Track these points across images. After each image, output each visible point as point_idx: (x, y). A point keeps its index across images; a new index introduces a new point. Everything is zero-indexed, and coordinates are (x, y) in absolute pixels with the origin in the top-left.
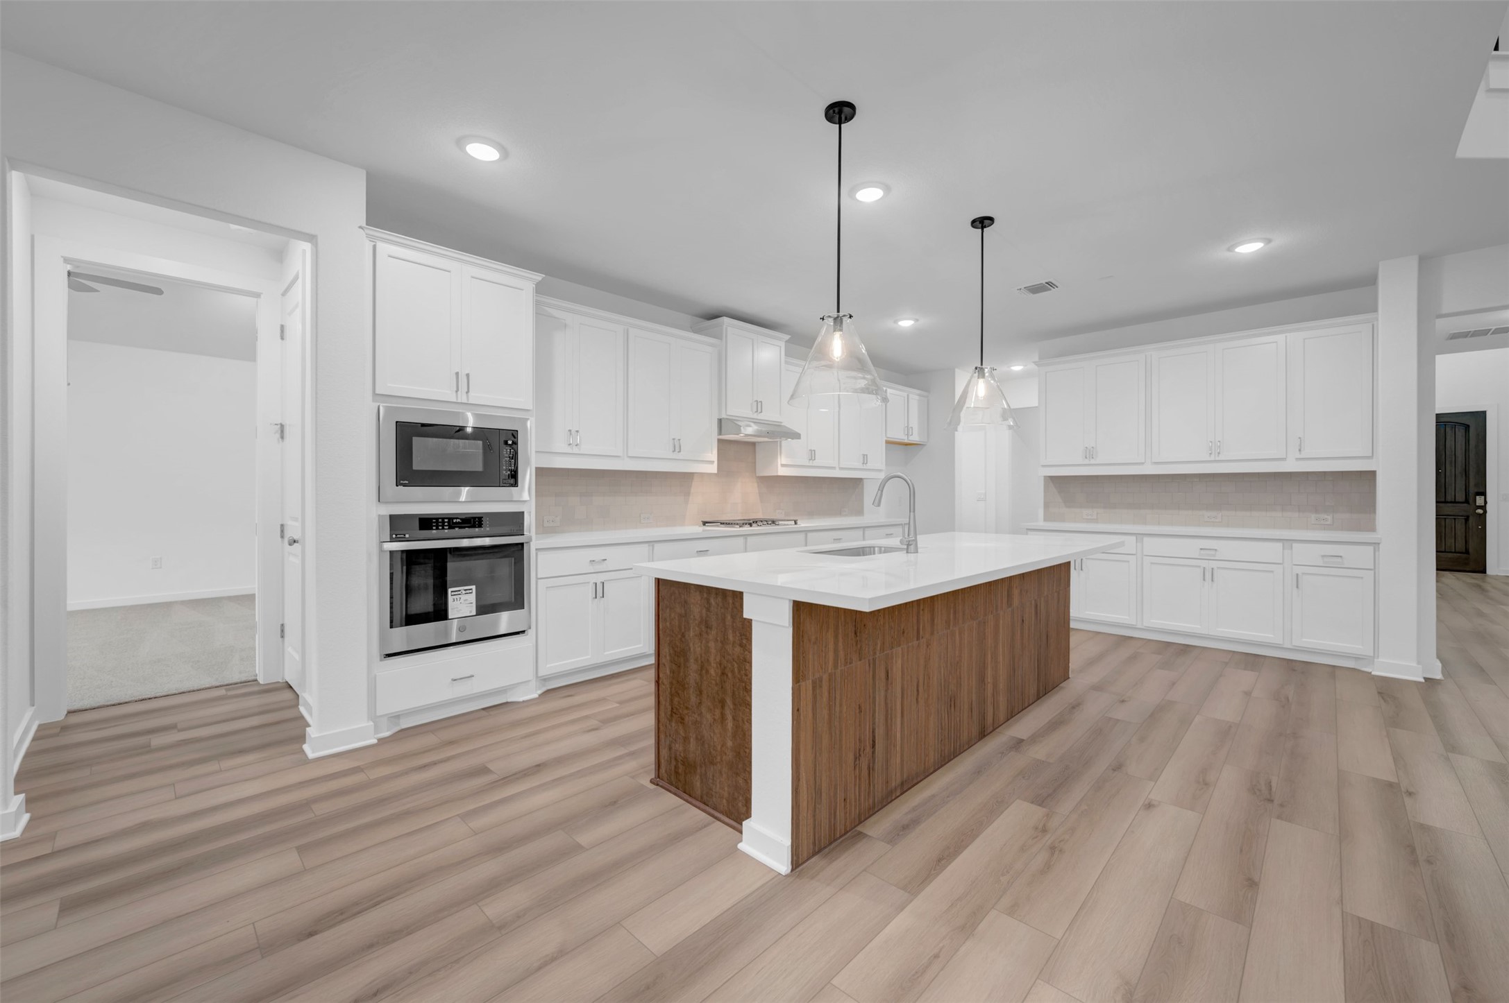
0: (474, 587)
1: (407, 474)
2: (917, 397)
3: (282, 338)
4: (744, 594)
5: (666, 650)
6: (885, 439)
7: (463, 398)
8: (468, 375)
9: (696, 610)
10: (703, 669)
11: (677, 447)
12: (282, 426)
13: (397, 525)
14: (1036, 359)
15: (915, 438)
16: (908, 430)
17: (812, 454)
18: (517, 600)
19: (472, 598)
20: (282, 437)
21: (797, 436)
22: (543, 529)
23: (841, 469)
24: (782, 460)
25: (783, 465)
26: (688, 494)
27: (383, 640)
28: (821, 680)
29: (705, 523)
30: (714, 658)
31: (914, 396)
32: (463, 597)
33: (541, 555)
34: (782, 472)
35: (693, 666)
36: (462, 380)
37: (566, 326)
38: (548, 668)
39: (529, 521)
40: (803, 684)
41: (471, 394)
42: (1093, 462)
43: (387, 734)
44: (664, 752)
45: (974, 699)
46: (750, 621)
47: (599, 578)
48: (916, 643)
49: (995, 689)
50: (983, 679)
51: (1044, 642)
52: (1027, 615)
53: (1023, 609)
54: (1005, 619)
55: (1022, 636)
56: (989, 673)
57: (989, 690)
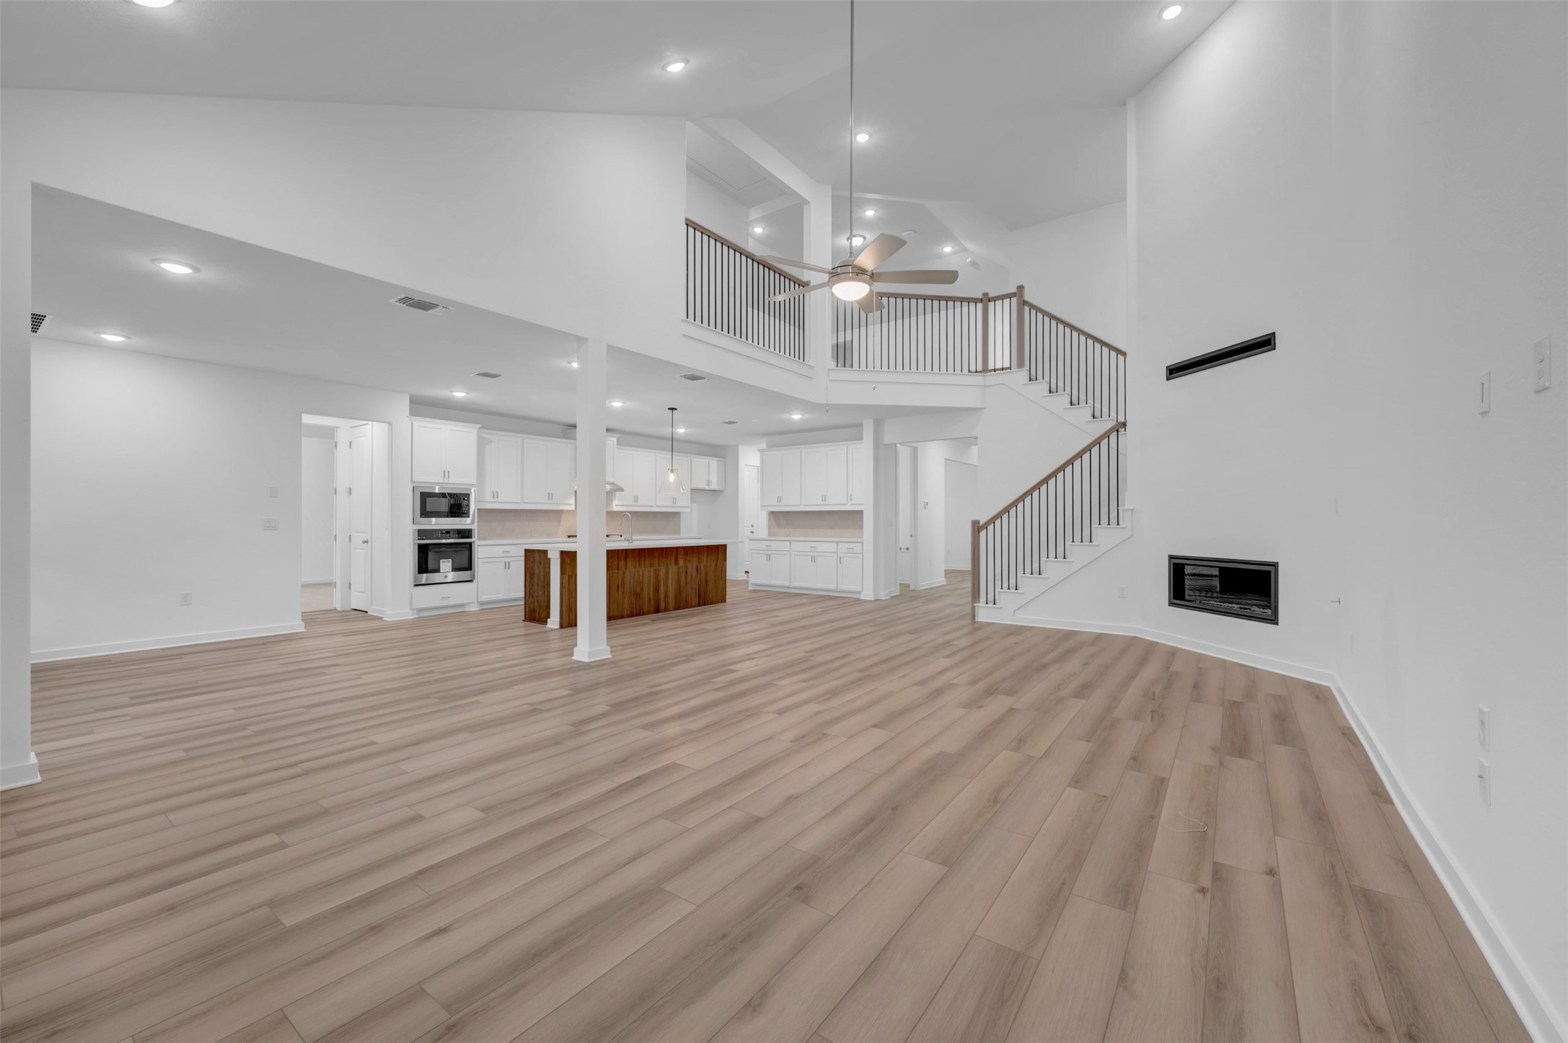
0: (451, 560)
1: (425, 513)
2: (716, 462)
3: (350, 447)
4: (549, 552)
5: (528, 574)
6: (690, 488)
7: (446, 481)
8: (449, 472)
9: (537, 558)
10: (539, 578)
11: (550, 496)
12: (350, 489)
13: (422, 534)
14: (764, 446)
15: (714, 486)
16: (709, 482)
17: (636, 499)
18: (469, 567)
19: (450, 564)
20: (350, 494)
21: (622, 490)
22: (480, 539)
23: (657, 506)
24: (616, 502)
25: (616, 505)
26: (560, 521)
27: (416, 579)
28: (572, 576)
29: (569, 537)
30: (542, 573)
31: (714, 462)
32: (446, 564)
33: (480, 548)
34: (616, 509)
35: (536, 578)
36: (446, 474)
37: (491, 441)
38: (483, 598)
39: (475, 534)
40: (564, 576)
41: (450, 479)
42: (781, 504)
43: (416, 617)
44: (527, 610)
45: (652, 597)
46: (550, 559)
47: (507, 560)
48: (617, 571)
49: (666, 595)
50: (657, 590)
51: (704, 584)
52: (689, 571)
53: (686, 567)
54: (673, 569)
55: (686, 577)
56: (662, 589)
57: (662, 596)
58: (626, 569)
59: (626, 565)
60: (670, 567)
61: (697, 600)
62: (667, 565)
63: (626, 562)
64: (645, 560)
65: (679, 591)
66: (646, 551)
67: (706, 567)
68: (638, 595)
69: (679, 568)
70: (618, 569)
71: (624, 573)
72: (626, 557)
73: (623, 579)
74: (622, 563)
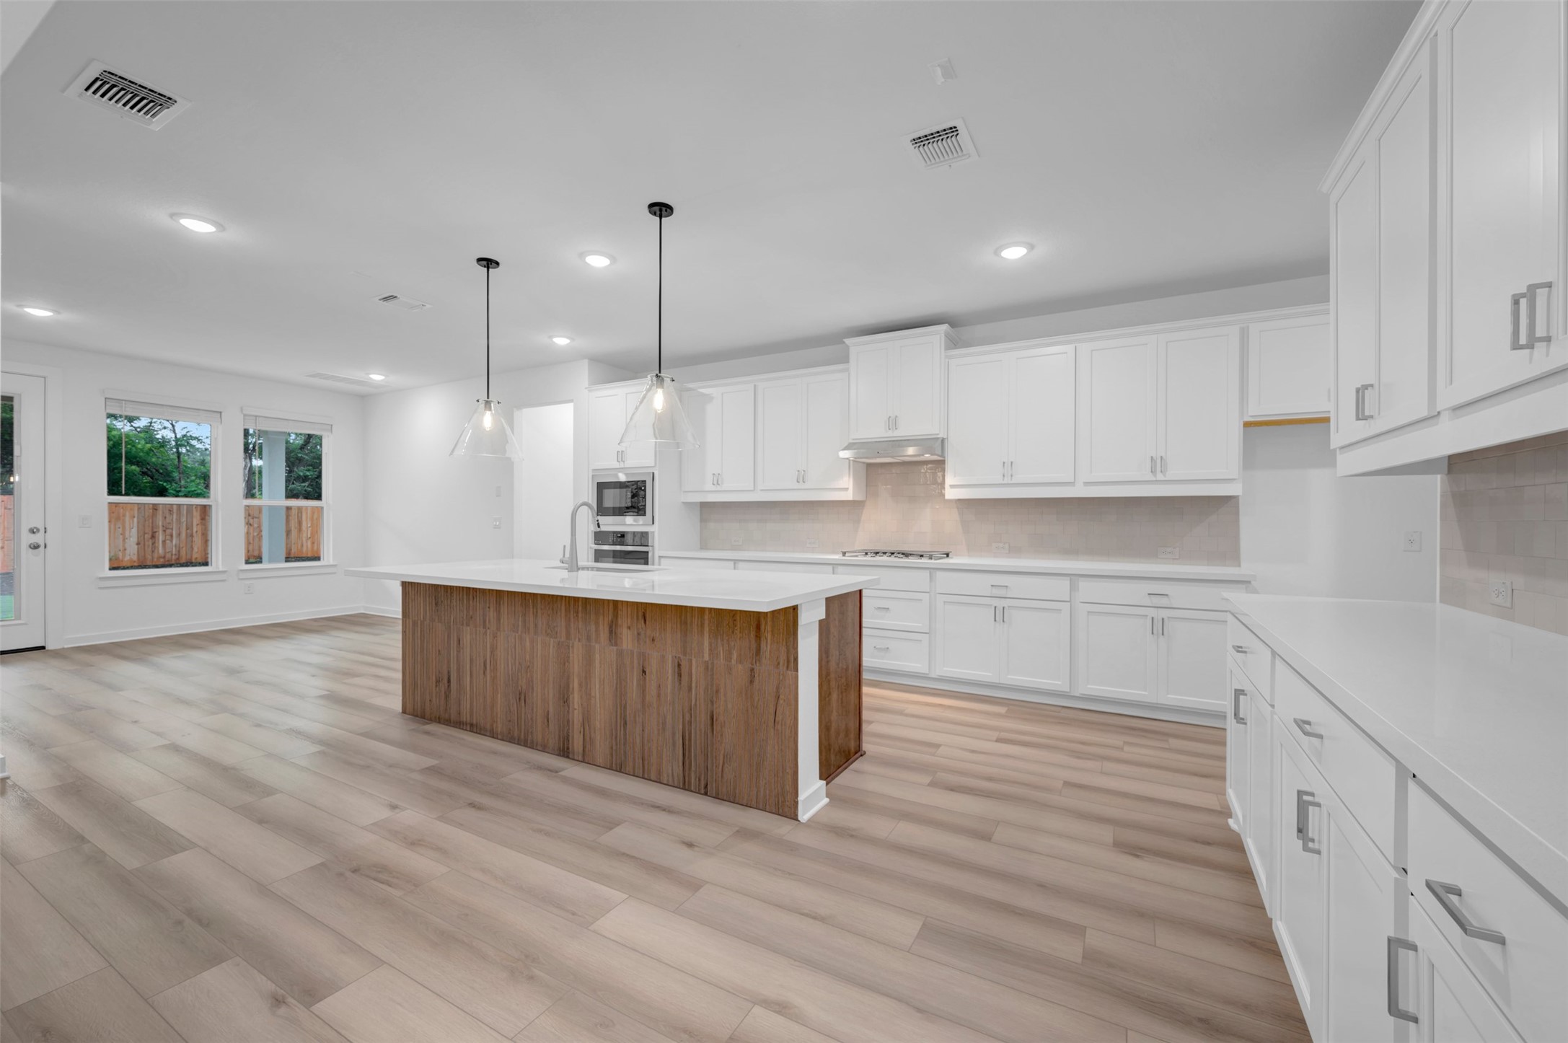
11: (801, 478)
24: (950, 480)
36: (620, 456)
41: (625, 461)
49: (586, 721)
50: (564, 699)
51: (702, 718)
52: (653, 667)
53: (643, 657)
54: (604, 655)
55: (643, 689)
56: (576, 699)
57: (577, 717)
58: (498, 629)
59: (499, 620)
60: (597, 646)
61: (678, 769)
62: (589, 639)
63: (499, 612)
64: (536, 615)
65: (621, 720)
66: (539, 597)
67: (709, 668)
68: (522, 697)
69: (620, 654)
70: (484, 627)
71: (495, 637)
72: (498, 604)
73: (493, 650)
74: (492, 614)
